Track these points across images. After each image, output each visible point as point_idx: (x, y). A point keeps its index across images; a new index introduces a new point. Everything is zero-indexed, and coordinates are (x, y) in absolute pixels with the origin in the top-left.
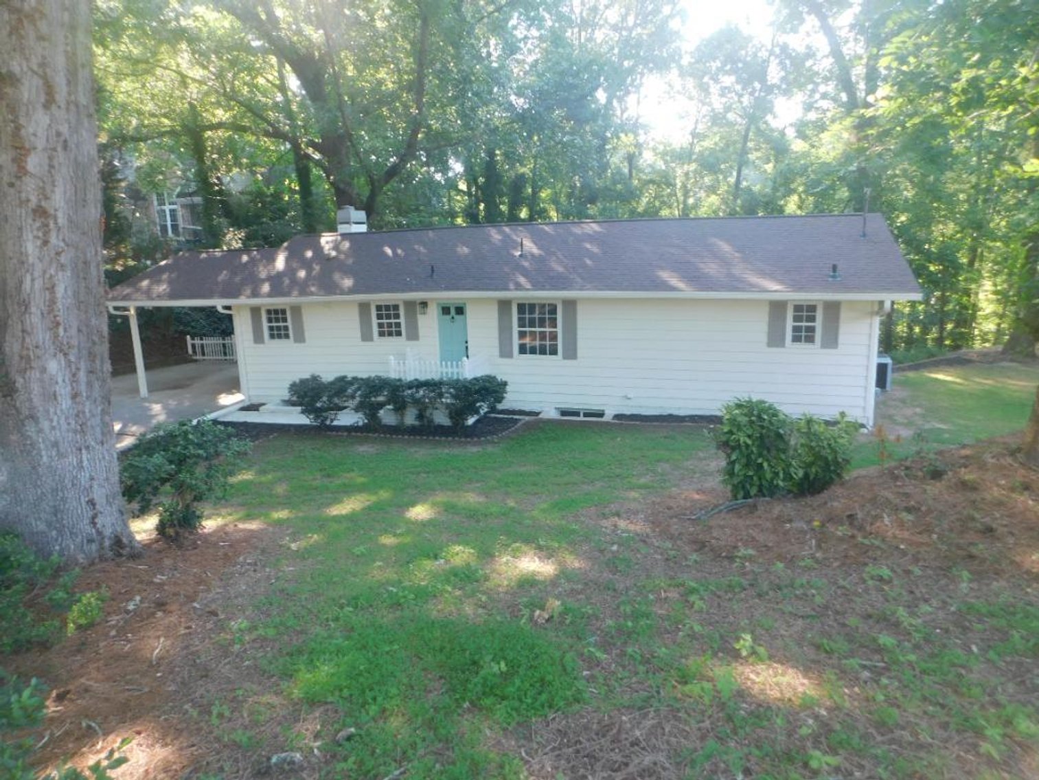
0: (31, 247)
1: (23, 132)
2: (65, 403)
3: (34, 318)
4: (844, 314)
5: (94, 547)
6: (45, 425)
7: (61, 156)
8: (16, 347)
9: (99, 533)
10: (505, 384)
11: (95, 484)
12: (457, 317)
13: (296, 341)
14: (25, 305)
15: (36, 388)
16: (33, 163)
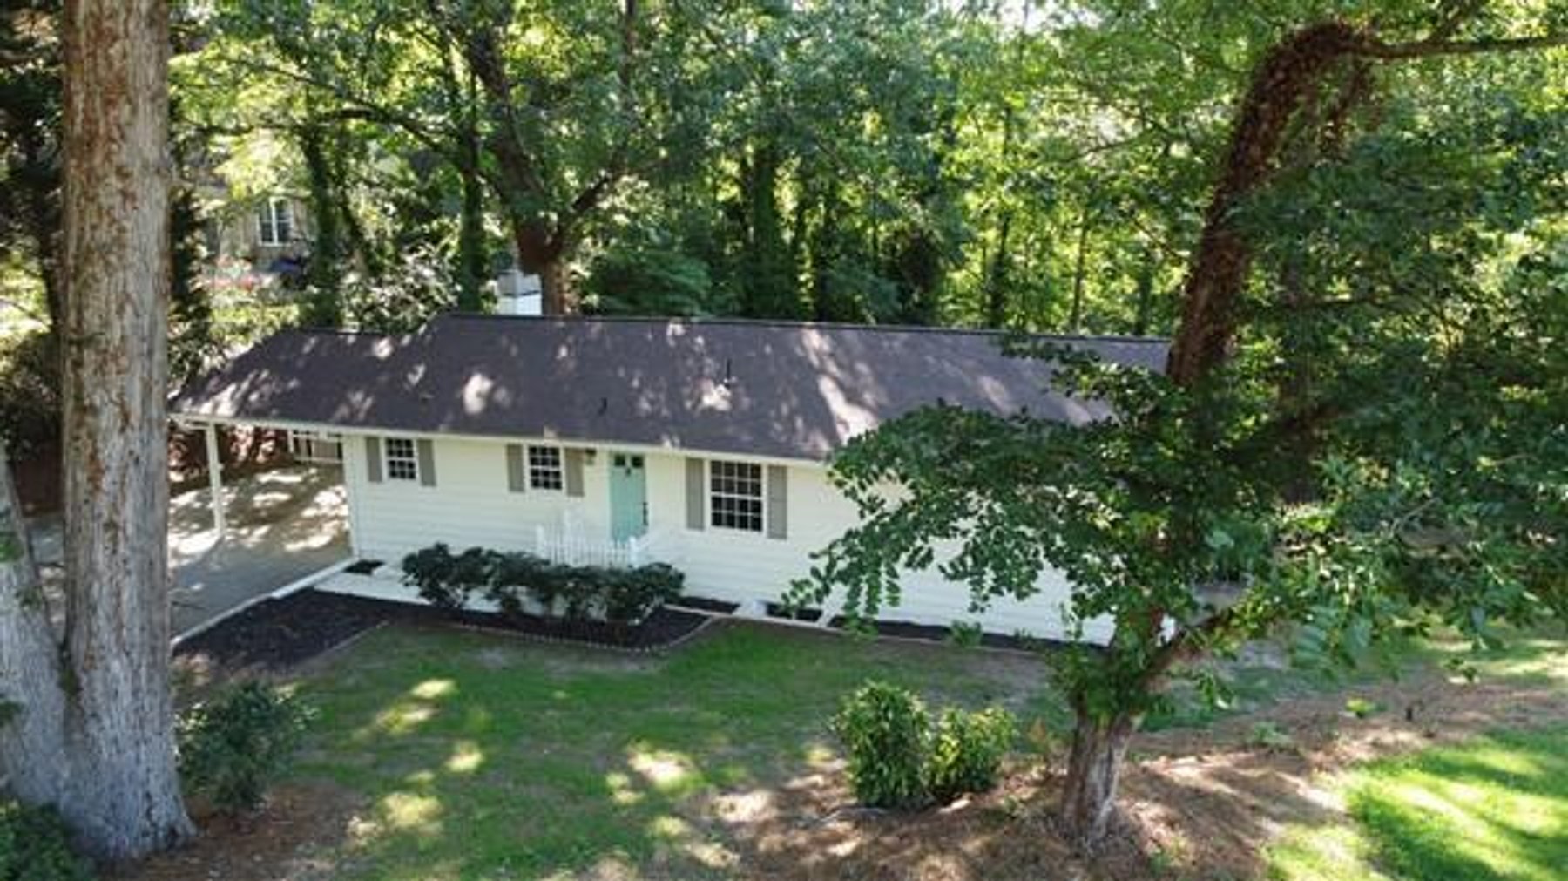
0: (101, 557)
1: (100, 456)
2: (126, 700)
3: (101, 621)
5: (148, 840)
6: (107, 722)
7: (131, 470)
8: (83, 647)
9: (154, 825)
10: (681, 577)
11: (152, 776)
12: (635, 471)
13: (424, 483)
14: (93, 608)
15: (99, 686)
16: (106, 482)
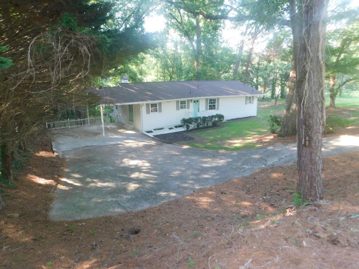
4: (254, 98)
12: (197, 103)
13: (159, 112)
